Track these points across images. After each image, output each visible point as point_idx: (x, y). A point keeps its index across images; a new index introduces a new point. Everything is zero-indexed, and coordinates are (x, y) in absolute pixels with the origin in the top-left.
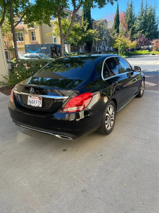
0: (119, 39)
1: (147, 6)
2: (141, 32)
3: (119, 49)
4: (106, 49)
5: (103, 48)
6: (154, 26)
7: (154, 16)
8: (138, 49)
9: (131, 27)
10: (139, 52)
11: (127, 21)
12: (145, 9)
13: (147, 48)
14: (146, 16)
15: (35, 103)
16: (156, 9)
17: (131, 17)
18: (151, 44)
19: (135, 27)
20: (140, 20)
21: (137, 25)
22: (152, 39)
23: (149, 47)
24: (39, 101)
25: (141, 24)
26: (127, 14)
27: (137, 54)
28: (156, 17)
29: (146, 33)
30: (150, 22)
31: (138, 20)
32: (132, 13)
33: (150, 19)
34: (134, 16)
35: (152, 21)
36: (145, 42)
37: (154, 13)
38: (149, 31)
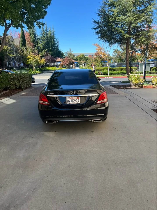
0: (31, 56)
1: (47, 29)
2: (46, 50)
3: (34, 65)
4: (17, 65)
5: (14, 64)
6: (56, 47)
7: (54, 38)
8: (48, 66)
9: (36, 46)
10: (49, 68)
11: (32, 40)
12: (46, 32)
13: (53, 65)
14: (48, 38)
15: (74, 101)
16: (55, 32)
17: (35, 37)
18: (56, 62)
19: (39, 46)
20: (43, 40)
21: (41, 44)
22: (56, 58)
23: (54, 64)
24: (78, 99)
25: (45, 44)
26: (30, 34)
27: (48, 70)
28: (56, 39)
29: (51, 52)
30: (52, 43)
31: (41, 41)
32: (34, 34)
33: (51, 40)
34: (37, 36)
35: (53, 42)
36: (52, 60)
37: (54, 36)
38: (52, 51)
